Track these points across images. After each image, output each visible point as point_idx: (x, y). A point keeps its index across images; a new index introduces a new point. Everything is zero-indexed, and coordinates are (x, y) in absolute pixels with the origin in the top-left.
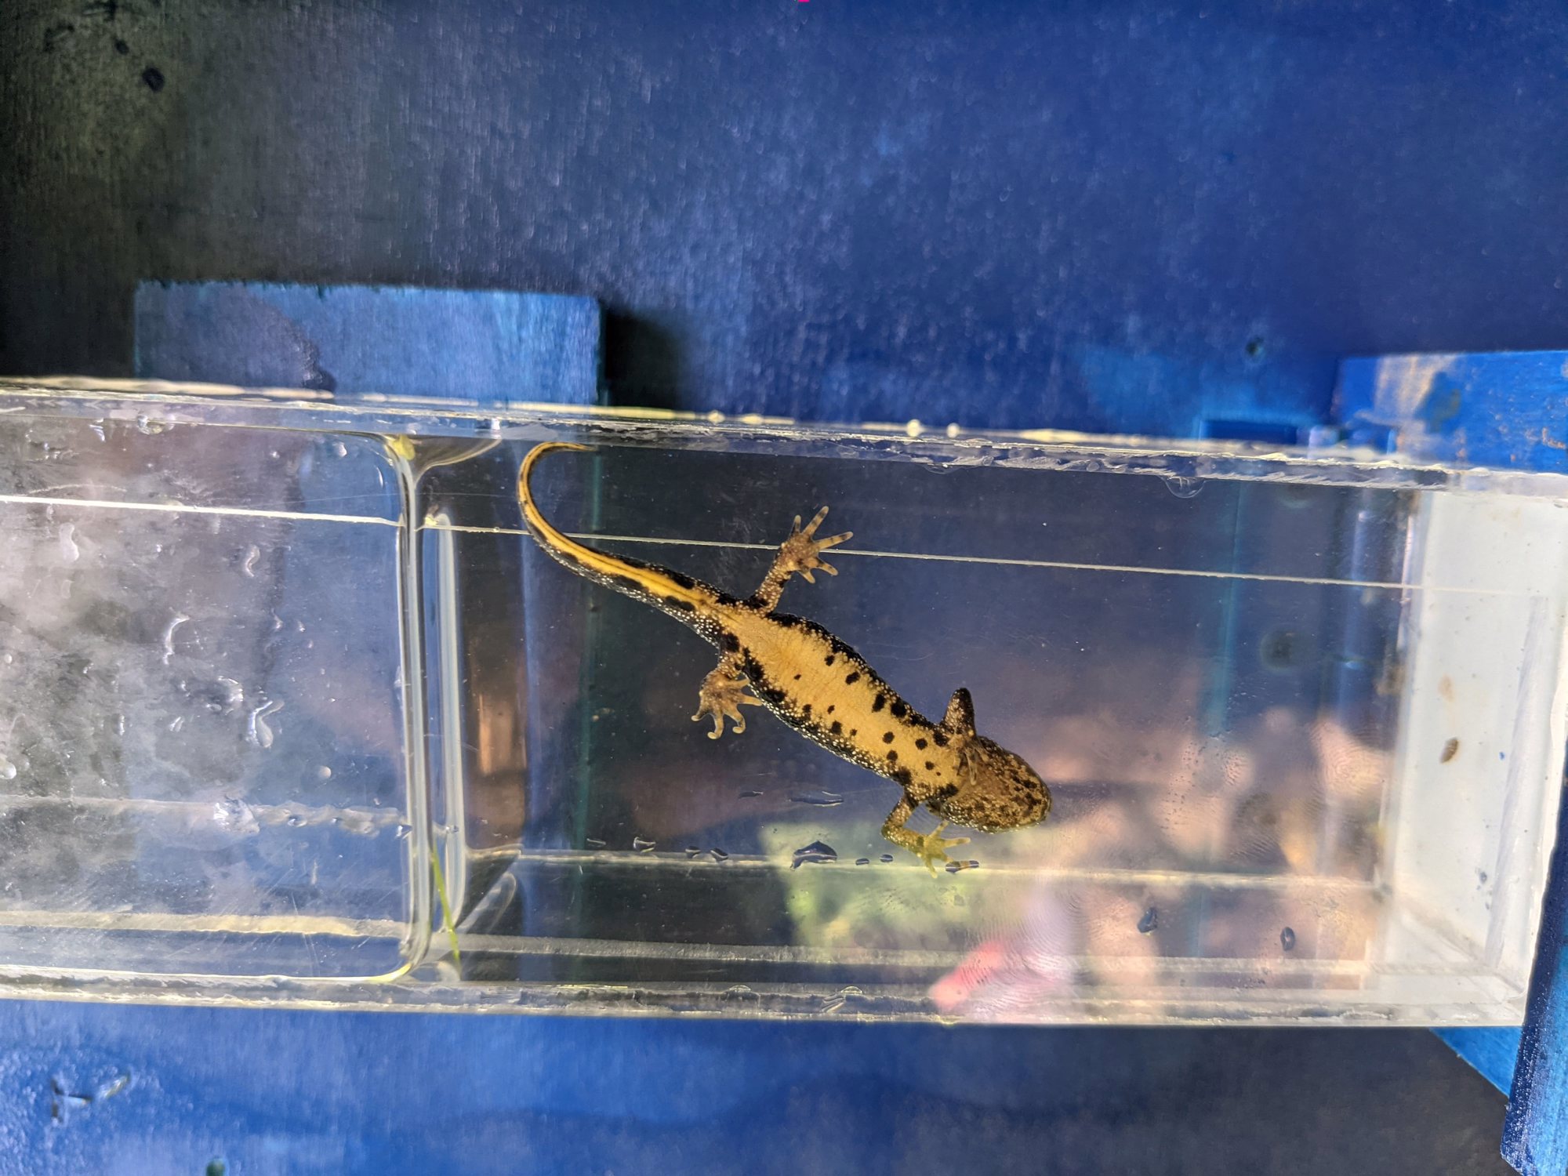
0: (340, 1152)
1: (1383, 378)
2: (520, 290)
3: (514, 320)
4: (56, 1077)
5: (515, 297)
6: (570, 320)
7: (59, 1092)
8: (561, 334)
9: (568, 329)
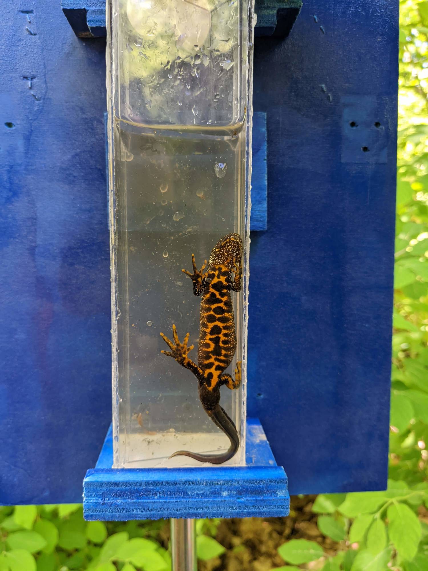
0: (20, 162)
1: (256, 426)
2: (268, 211)
3: (260, 209)
4: (36, 79)
5: (266, 209)
6: (261, 223)
7: (32, 79)
8: (257, 221)
9: (258, 223)
